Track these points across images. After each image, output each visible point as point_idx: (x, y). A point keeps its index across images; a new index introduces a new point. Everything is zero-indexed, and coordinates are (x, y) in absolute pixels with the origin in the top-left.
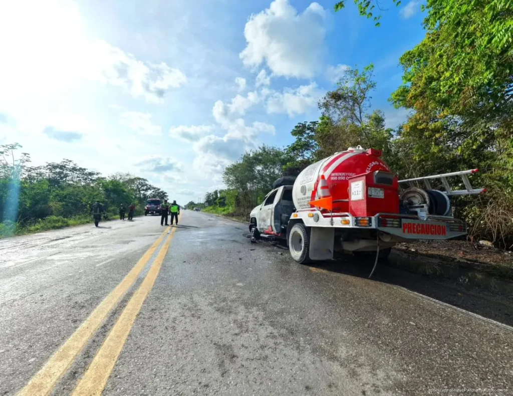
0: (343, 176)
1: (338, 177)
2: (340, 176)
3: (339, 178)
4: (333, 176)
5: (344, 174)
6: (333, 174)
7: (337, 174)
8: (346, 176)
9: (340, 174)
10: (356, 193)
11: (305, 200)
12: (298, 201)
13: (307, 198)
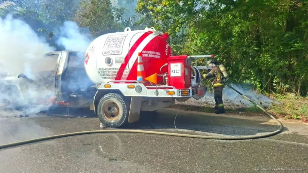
0: (152, 54)
1: (148, 54)
2: (150, 54)
3: (150, 56)
4: (144, 54)
5: (152, 52)
6: (144, 52)
7: (147, 52)
8: (154, 55)
9: (150, 52)
10: (176, 71)
11: (110, 71)
12: (99, 71)
13: (114, 69)
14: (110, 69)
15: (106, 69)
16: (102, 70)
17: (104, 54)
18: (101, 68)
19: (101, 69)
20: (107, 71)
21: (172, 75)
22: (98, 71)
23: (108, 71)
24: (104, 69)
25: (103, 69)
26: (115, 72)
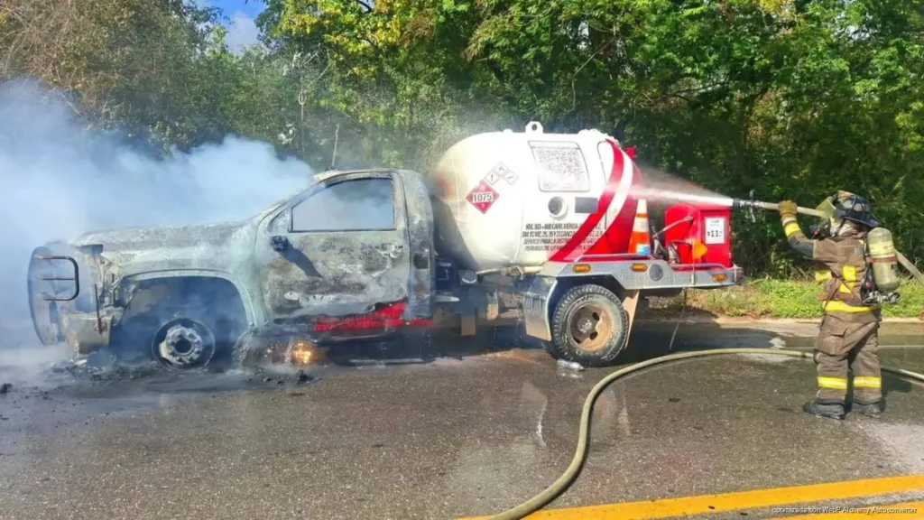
10: (715, 234)
11: (556, 230)
12: (527, 231)
13: (568, 226)
14: (558, 226)
15: (547, 226)
16: (536, 228)
17: (543, 189)
18: (534, 221)
19: (534, 227)
20: (548, 231)
21: (710, 240)
22: (525, 230)
23: (552, 230)
24: (543, 225)
25: (538, 226)
26: (568, 234)
